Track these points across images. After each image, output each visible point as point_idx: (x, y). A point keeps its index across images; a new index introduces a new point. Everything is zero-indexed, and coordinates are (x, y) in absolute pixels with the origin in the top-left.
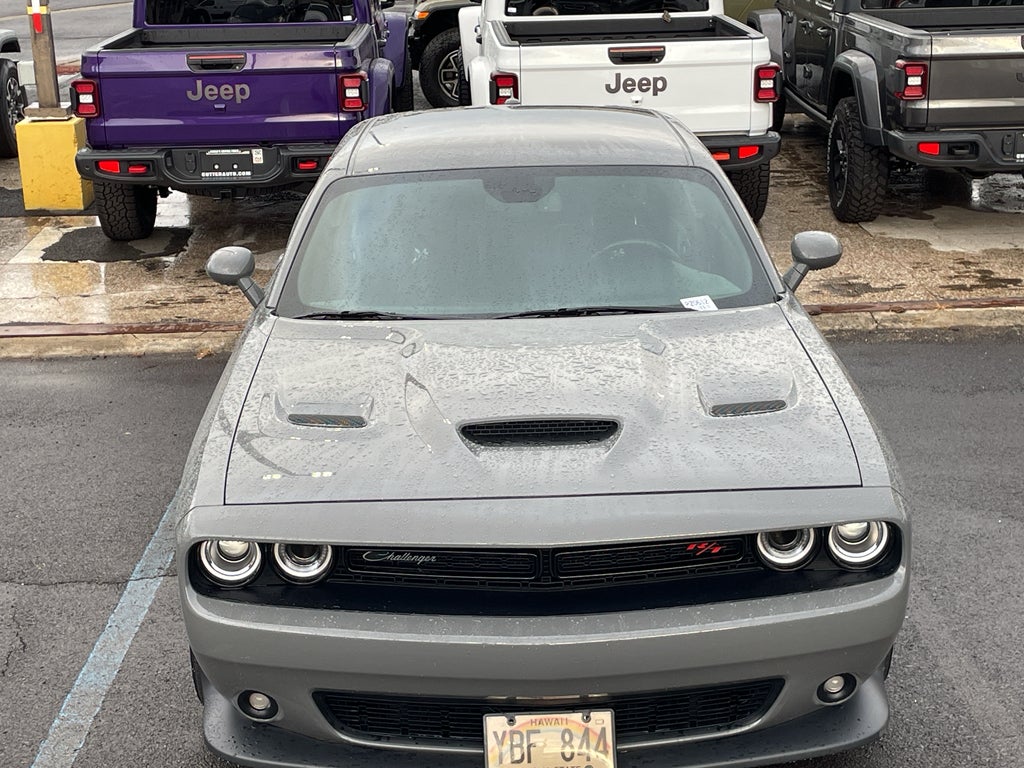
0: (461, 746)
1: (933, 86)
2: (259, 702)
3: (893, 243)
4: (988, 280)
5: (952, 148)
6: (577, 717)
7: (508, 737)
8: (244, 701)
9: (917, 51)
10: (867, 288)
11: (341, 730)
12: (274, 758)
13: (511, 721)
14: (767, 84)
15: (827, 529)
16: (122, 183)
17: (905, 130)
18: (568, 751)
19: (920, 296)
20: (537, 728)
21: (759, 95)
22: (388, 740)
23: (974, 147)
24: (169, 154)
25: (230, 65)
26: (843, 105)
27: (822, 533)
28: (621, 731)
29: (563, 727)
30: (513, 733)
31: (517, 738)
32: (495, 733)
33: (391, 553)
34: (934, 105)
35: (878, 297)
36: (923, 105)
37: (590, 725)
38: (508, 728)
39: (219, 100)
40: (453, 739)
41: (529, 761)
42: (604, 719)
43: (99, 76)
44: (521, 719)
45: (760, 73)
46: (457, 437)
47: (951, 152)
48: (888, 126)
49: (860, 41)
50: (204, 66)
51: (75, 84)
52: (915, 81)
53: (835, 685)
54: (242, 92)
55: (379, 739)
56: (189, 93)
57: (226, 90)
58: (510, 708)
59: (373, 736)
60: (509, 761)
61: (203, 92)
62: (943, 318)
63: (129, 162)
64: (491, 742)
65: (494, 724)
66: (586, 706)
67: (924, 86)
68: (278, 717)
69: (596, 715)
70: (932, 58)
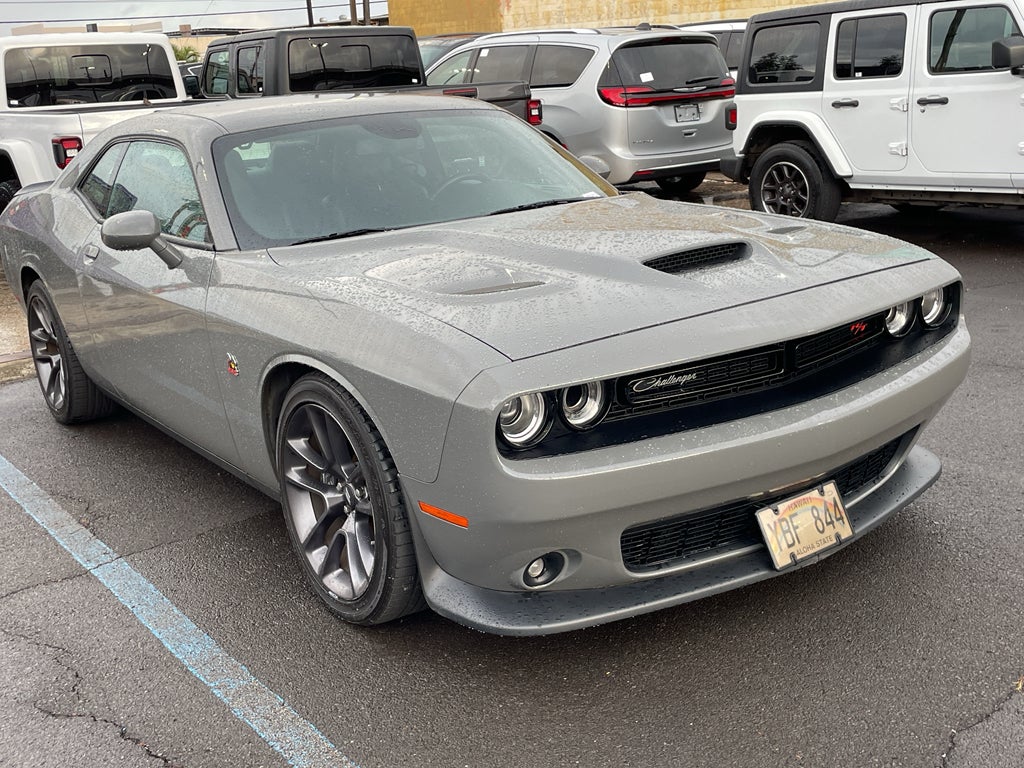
0: (731, 550)
6: (815, 493)
7: (778, 524)
11: (630, 569)
12: (581, 615)
13: (776, 511)
20: (793, 512)
22: (667, 565)
28: (845, 491)
29: (810, 506)
30: (781, 520)
31: (784, 524)
32: (769, 525)
33: (657, 378)
37: (826, 497)
38: (776, 518)
40: (722, 547)
41: (799, 542)
42: (830, 488)
44: (782, 506)
55: (659, 567)
58: (770, 500)
59: (653, 566)
60: (786, 546)
65: (765, 517)
68: (562, 577)
69: (826, 489)
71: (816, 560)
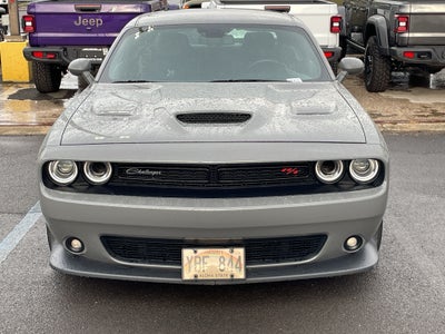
1: (411, 27)
2: (76, 244)
3: (392, 100)
4: (435, 113)
5: (419, 54)
6: (227, 250)
7: (193, 259)
8: (69, 244)
9: (403, 11)
10: (380, 115)
11: (114, 257)
13: (195, 252)
14: (336, 24)
15: (350, 161)
16: (44, 63)
17: (398, 46)
18: (222, 267)
19: (404, 118)
20: (208, 255)
21: (333, 30)
23: (429, 54)
24: (65, 50)
25: (94, 10)
26: (371, 39)
27: (347, 163)
28: (249, 259)
29: (220, 255)
30: (196, 257)
31: (198, 260)
32: (187, 257)
34: (411, 35)
35: (384, 119)
36: (406, 35)
37: (233, 255)
38: (194, 255)
39: (89, 25)
40: (168, 262)
42: (240, 252)
43: (35, 13)
44: (200, 251)
45: (333, 19)
46: (175, 119)
47: (419, 57)
48: (390, 46)
49: (379, 11)
50: (82, 10)
51: (24, 17)
52: (403, 24)
53: (352, 242)
54: (99, 22)
56: (75, 23)
57: (92, 21)
58: (195, 245)
61: (81, 21)
62: (414, 127)
63: (47, 52)
64: (185, 261)
65: (187, 253)
66: (231, 244)
67: (407, 26)
68: (84, 252)
69: (236, 250)
70: (410, 14)
71: (213, 283)
